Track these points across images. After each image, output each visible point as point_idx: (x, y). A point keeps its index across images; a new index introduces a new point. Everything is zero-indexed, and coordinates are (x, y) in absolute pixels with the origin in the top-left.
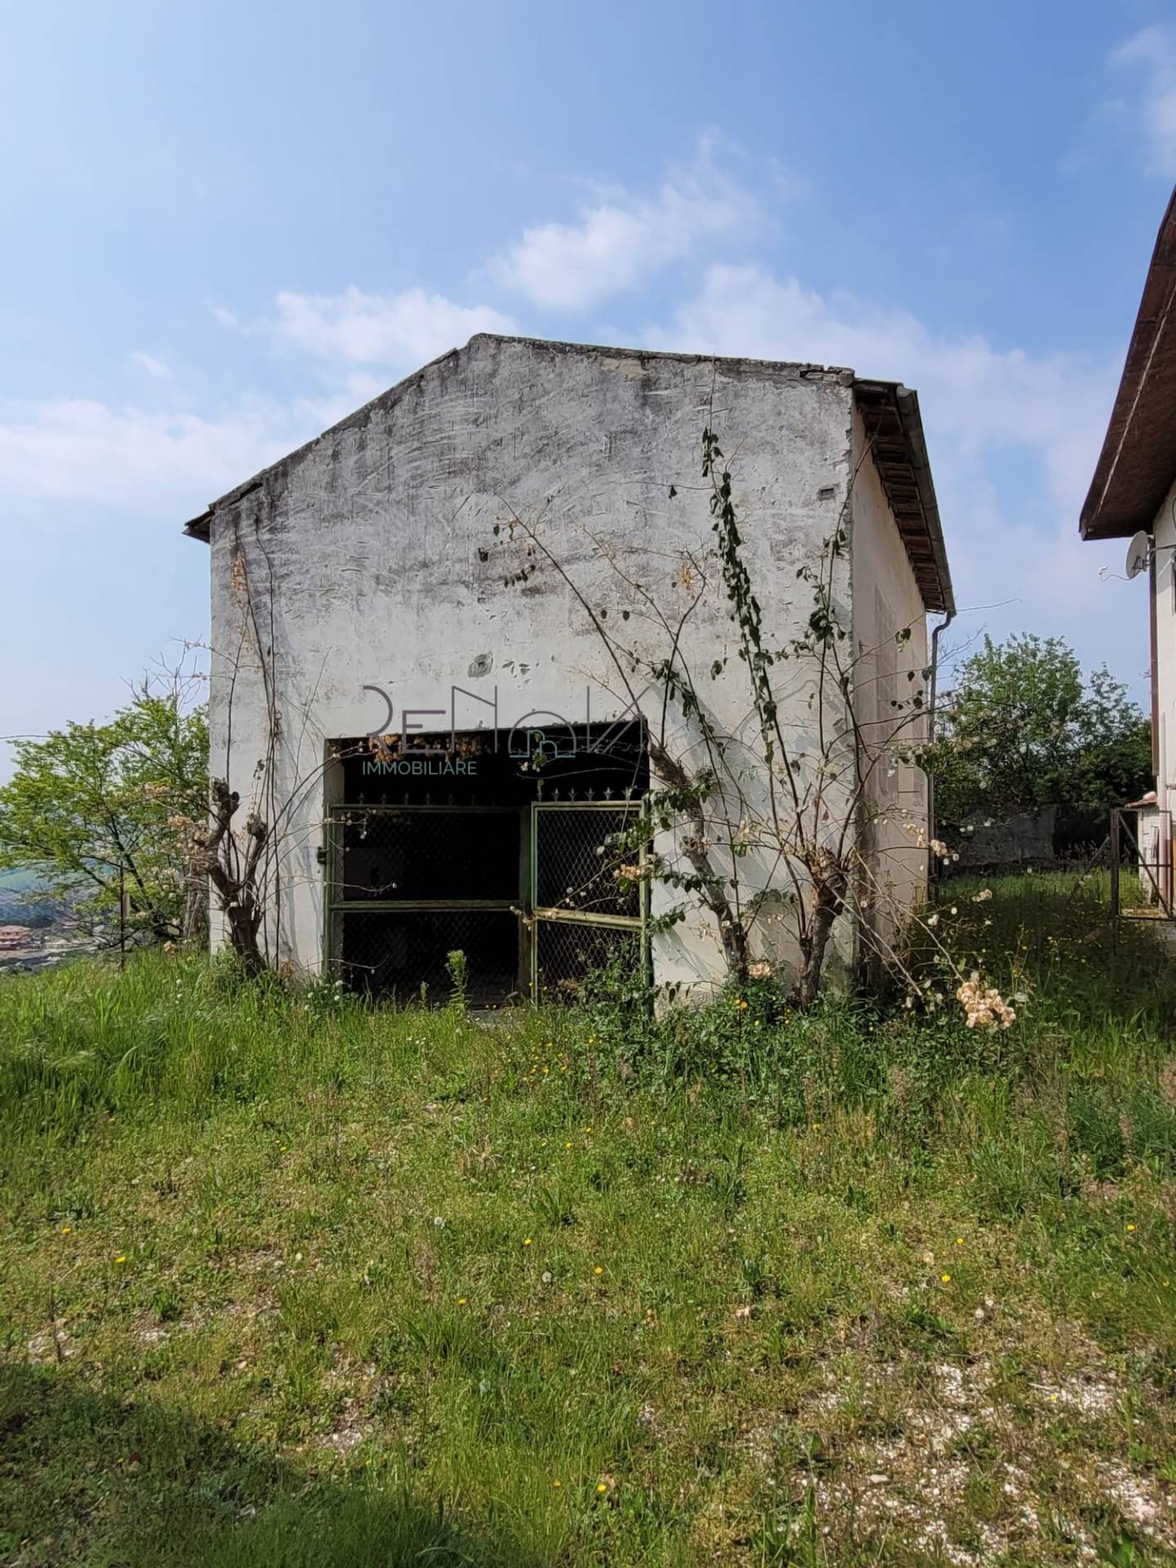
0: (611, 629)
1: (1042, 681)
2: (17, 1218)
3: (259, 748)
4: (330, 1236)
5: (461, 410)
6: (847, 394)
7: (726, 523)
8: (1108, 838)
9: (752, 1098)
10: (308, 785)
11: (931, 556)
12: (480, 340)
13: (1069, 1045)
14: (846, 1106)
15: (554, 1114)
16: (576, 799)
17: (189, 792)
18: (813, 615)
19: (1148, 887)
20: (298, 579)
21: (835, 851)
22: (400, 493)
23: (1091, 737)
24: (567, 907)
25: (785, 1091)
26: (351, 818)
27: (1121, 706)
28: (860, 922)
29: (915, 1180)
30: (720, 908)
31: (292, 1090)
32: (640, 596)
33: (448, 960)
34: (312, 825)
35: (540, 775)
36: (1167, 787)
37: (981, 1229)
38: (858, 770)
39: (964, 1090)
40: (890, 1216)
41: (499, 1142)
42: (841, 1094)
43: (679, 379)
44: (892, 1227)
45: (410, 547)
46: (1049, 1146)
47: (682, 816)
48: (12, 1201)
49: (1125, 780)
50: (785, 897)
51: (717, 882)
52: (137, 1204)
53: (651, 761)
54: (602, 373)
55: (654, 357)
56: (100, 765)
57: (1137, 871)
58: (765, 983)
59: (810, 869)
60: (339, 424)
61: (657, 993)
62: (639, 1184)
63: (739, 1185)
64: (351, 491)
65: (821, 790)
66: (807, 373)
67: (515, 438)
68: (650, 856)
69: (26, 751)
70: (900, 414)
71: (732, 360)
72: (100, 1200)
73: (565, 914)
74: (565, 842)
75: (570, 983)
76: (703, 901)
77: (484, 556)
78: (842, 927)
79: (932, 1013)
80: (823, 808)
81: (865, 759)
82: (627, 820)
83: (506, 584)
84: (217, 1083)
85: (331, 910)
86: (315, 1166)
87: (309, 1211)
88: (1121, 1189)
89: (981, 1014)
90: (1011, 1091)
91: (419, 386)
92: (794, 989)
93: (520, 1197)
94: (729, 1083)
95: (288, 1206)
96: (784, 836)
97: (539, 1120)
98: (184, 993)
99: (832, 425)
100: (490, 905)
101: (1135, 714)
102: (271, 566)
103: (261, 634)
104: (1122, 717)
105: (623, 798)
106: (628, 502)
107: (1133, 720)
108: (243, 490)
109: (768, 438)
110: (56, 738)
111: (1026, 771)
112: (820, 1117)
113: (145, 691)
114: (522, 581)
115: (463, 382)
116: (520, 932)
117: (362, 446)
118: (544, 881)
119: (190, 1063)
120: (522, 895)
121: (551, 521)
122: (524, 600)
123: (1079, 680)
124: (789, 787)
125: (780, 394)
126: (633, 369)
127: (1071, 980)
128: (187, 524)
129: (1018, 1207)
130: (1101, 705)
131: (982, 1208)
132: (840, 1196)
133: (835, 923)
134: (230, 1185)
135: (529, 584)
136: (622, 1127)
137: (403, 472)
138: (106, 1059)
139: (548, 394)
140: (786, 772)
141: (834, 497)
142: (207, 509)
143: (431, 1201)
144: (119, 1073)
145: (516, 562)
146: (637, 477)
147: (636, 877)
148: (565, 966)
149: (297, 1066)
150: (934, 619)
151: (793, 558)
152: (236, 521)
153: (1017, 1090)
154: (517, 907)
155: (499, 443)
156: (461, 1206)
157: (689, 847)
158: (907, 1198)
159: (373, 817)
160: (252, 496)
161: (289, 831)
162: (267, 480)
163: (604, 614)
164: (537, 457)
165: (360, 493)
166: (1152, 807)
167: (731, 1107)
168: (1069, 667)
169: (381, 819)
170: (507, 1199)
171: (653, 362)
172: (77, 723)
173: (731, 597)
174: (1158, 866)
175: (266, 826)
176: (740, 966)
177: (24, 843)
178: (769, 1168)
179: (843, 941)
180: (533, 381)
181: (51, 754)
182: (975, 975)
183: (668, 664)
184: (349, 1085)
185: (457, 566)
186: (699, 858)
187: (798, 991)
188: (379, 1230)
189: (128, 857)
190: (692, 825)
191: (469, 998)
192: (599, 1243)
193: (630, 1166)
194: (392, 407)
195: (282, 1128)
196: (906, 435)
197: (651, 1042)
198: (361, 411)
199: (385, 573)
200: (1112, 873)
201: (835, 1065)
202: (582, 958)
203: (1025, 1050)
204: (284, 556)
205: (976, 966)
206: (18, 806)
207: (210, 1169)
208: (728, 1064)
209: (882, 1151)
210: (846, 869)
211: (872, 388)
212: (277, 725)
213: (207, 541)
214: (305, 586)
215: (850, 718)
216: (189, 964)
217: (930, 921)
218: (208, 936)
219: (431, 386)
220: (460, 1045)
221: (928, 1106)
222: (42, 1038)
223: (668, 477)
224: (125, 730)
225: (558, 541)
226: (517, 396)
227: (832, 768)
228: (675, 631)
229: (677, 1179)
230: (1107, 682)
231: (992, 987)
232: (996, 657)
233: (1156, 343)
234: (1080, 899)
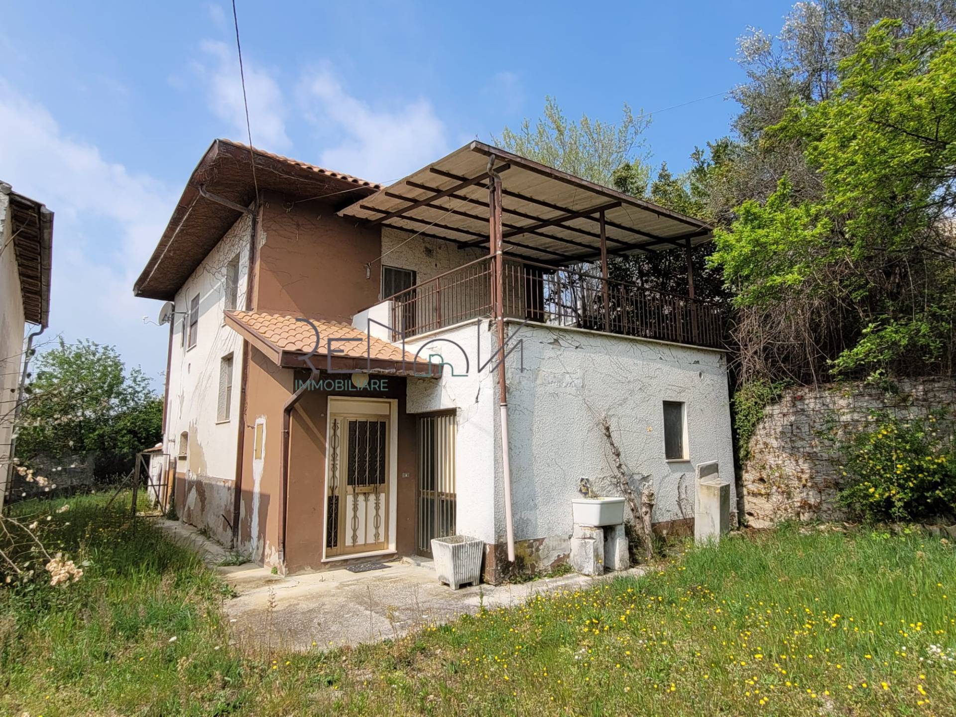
1: (98, 371)
6: (6, 199)
8: (133, 471)
11: (40, 292)
19: (153, 498)
23: (125, 408)
27: (146, 391)
36: (169, 441)
49: (144, 435)
57: (147, 489)
70: (40, 220)
89: (62, 576)
101: (154, 396)
104: (146, 397)
107: (152, 399)
111: (81, 428)
123: (123, 374)
127: (111, 552)
130: (134, 389)
166: (159, 452)
168: (117, 365)
174: (160, 485)
182: (59, 554)
200: (134, 491)
203: (84, 594)
205: (59, 549)
211: (23, 201)
230: (140, 376)
231: (69, 559)
232: (67, 353)
233: (185, 217)
234: (114, 508)
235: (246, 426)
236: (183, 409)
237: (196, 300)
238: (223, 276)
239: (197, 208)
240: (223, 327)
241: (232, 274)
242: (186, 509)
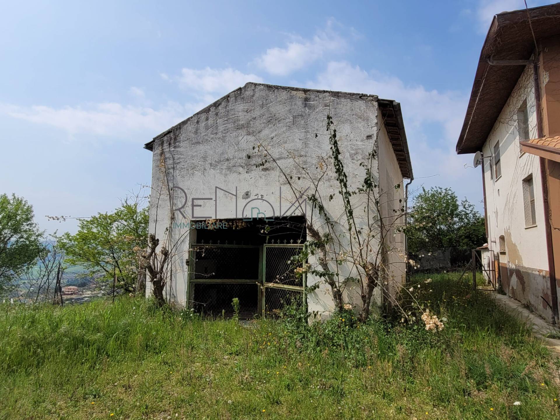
0: (293, 183)
1: (444, 203)
2: (72, 397)
3: (167, 223)
4: (188, 407)
5: (242, 107)
6: (376, 104)
7: (335, 147)
8: (471, 260)
9: (346, 356)
10: (184, 237)
11: (405, 158)
12: (249, 84)
13: (462, 337)
14: (381, 360)
15: (272, 361)
16: (280, 243)
17: (141, 238)
18: (365, 179)
19: (487, 278)
20: (183, 164)
21: (374, 263)
22: (220, 135)
23: (462, 223)
24: (277, 283)
25: (357, 354)
26: (199, 249)
27: (473, 212)
28: (383, 289)
29: (408, 389)
30: (332, 284)
31: (175, 350)
32: (303, 172)
33: (232, 301)
34: (185, 251)
35: (268, 234)
36: (492, 242)
37: (435, 409)
38: (382, 234)
39: (425, 354)
40: (400, 403)
41: (252, 371)
42: (379, 355)
43: (317, 98)
44: (401, 407)
45: (223, 153)
46: (458, 377)
47: (318, 250)
48: (71, 391)
49: (475, 239)
50: (356, 280)
51: (331, 274)
52: (116, 393)
53: (307, 230)
54: (291, 96)
55: (309, 90)
56: (109, 228)
57: (482, 272)
58: (349, 312)
59: (365, 270)
60: (199, 112)
61: (310, 315)
62: (304, 389)
63: (342, 390)
64: (203, 134)
65: (368, 241)
66: (362, 97)
67: (260, 117)
68: (307, 264)
69: (83, 223)
70: (394, 111)
71: (336, 92)
72: (103, 391)
73: (276, 285)
74: (276, 259)
75: (277, 311)
76: (326, 281)
77: (249, 157)
78: (377, 291)
79: (411, 324)
80: (369, 248)
81: (384, 231)
82: (298, 251)
83: (257, 167)
84: (147, 347)
85: (190, 282)
86: (183, 379)
87: (181, 397)
88: (486, 394)
89: (431, 325)
90: (442, 355)
91: (227, 99)
92: (360, 314)
93: (260, 393)
94: (336, 350)
95: (172, 395)
96: (355, 258)
97: (266, 363)
98: (136, 312)
99: (371, 114)
100: (248, 281)
101: (478, 215)
102: (174, 159)
103: (169, 183)
104: (474, 216)
105: (297, 243)
106: (300, 139)
107: (478, 217)
108: (165, 133)
109: (348, 118)
110: (94, 218)
111: (440, 235)
112: (371, 363)
113: (126, 202)
114: (262, 166)
115: (243, 98)
116: (259, 291)
117: (207, 119)
118: (268, 273)
119: (138, 339)
120: (260, 278)
121: (272, 145)
122: (263, 172)
123: (457, 203)
124: (357, 240)
125: (352, 104)
126: (302, 95)
127: (462, 313)
128: (145, 145)
129: (448, 400)
130: (465, 212)
131: (434, 400)
132: (380, 395)
133: (374, 290)
134: (151, 386)
135: (264, 167)
136: (297, 366)
137: (221, 128)
138: (107, 337)
139: (272, 102)
140: (356, 234)
141: (372, 139)
142: (152, 140)
143: (226, 394)
144: (111, 342)
145: (260, 160)
146: (303, 131)
147: (302, 272)
148: (275, 304)
149: (177, 340)
150: (406, 181)
151: (358, 159)
152: (162, 144)
153: (444, 355)
154: (258, 283)
155: (255, 118)
156: (238, 396)
157: (321, 261)
158: (405, 396)
159: (207, 249)
160: (168, 135)
161: (176, 253)
162: (174, 130)
163: (291, 178)
164: (268, 124)
165: (206, 135)
166: (486, 249)
167: (338, 359)
168: (453, 198)
169: (210, 249)
170: (255, 394)
171: (308, 92)
172: (101, 213)
173: (336, 172)
174: (490, 270)
175: (168, 251)
176: (340, 305)
177: (80, 256)
178: (353, 383)
179: (377, 297)
180: (267, 98)
181: (92, 224)
182: (427, 310)
183: (314, 196)
184: (196, 348)
185: (239, 160)
186: (325, 265)
187: (361, 315)
188: (206, 405)
189: (117, 262)
190: (322, 253)
191: (240, 316)
192: (290, 412)
193: (301, 381)
194: (218, 106)
195: (170, 364)
196: (396, 117)
197: (307, 334)
198: (207, 107)
199: (213, 162)
200: (474, 273)
201: (376, 343)
202: (282, 302)
203: (447, 339)
204: (179, 156)
205: (427, 307)
206: (79, 243)
207: (144, 380)
208: (336, 342)
209: (395, 377)
210: (378, 270)
211: (384, 102)
212: (173, 215)
213: (152, 151)
214: (185, 167)
215: (379, 215)
216: (138, 301)
217: (410, 290)
218: (145, 292)
219: (232, 99)
220: (236, 333)
221: (411, 360)
222: (84, 328)
223: (314, 131)
224: (119, 216)
225: (275, 152)
226: (261, 103)
227: (372, 233)
228: (316, 184)
229: (318, 387)
230: (467, 204)
231: (434, 315)
232: (427, 195)
233: (481, 88)
234: (462, 282)
235: (552, 229)
236: (498, 220)
237: (497, 146)
238: (515, 121)
239: (488, 78)
240: (520, 157)
241: (522, 118)
242: (511, 288)
